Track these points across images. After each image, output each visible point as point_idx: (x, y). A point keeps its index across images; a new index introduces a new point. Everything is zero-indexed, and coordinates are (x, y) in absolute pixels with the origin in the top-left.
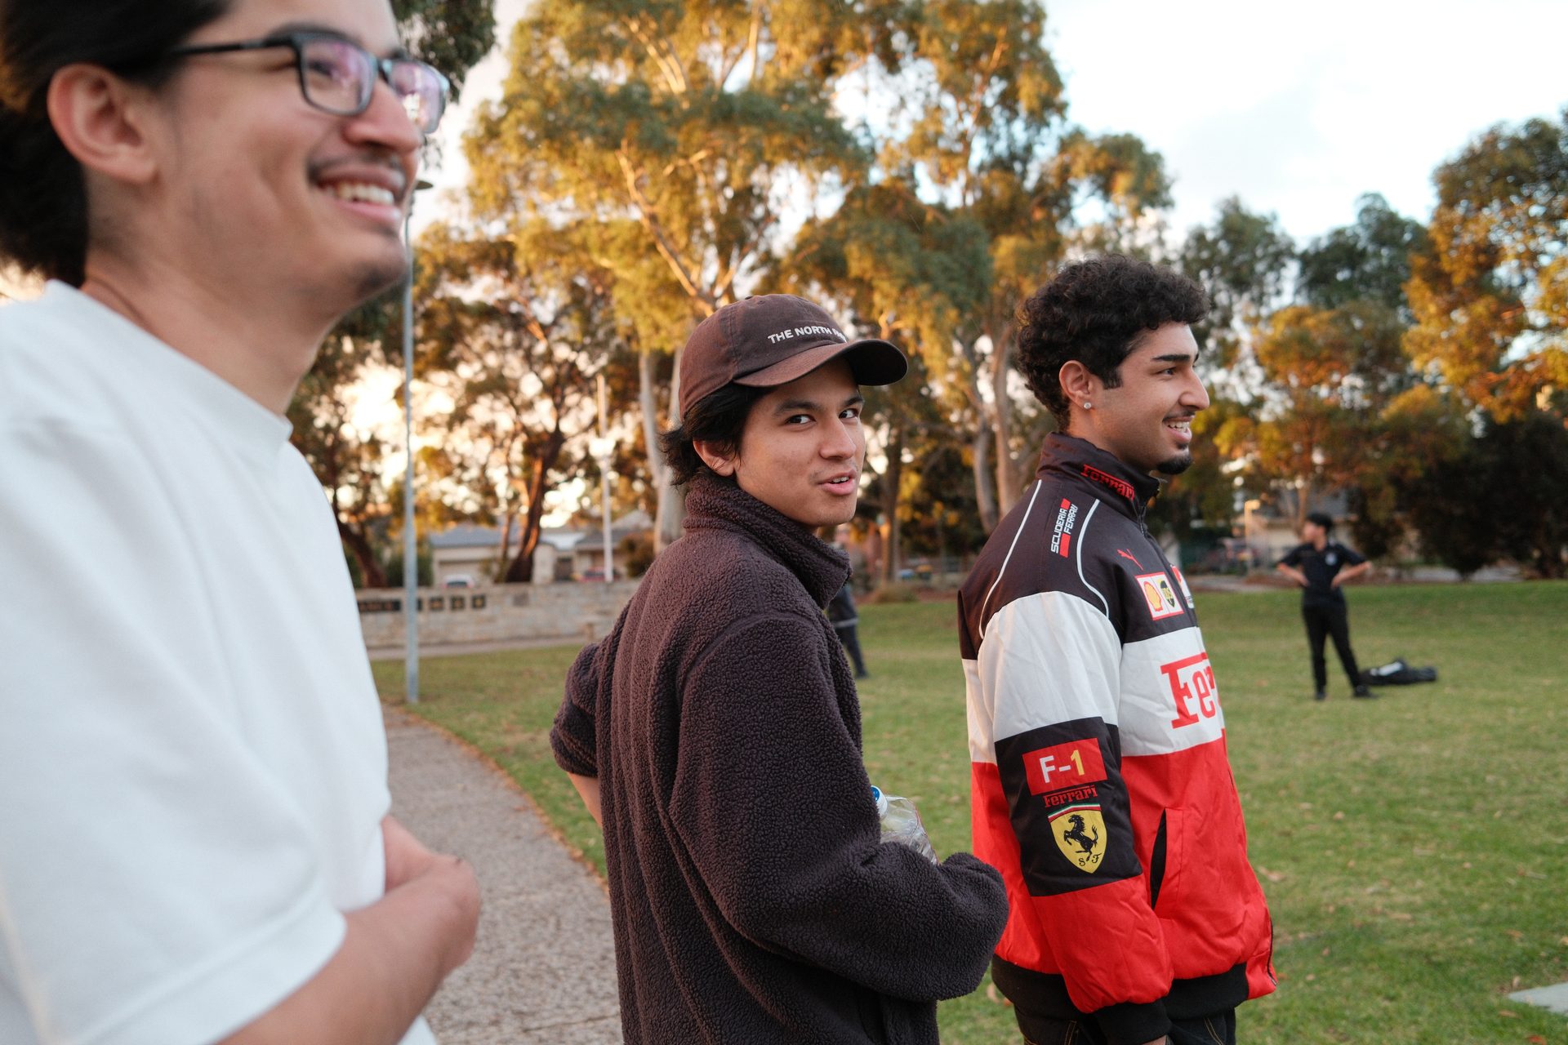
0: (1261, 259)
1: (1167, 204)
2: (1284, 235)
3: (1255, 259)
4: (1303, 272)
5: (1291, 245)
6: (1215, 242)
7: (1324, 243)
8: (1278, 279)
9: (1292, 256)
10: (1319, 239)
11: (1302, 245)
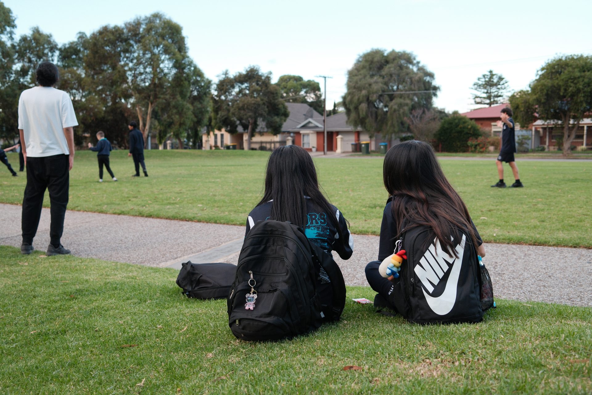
0: (47, 48)
1: (14, 26)
2: (54, 41)
3: (44, 49)
4: (60, 55)
5: (56, 45)
6: (31, 41)
7: (67, 46)
8: (52, 56)
9: (57, 49)
10: (65, 44)
11: (60, 46)
